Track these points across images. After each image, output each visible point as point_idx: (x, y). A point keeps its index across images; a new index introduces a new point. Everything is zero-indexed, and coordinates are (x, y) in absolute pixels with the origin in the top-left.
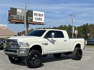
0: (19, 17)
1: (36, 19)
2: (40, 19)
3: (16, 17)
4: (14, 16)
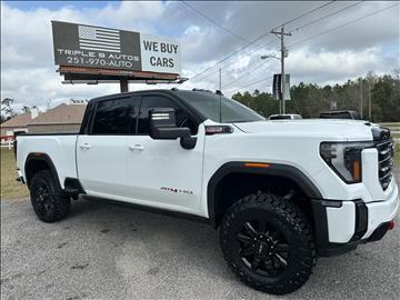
0: (91, 54)
1: (153, 61)
2: (168, 63)
3: (79, 56)
4: (68, 52)
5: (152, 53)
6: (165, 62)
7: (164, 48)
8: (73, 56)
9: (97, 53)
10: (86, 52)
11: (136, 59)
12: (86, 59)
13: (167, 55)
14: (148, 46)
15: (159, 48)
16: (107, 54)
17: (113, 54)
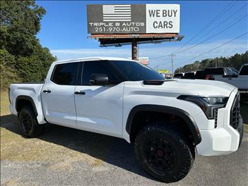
0: (110, 24)
1: (156, 25)
2: (168, 25)
3: (103, 26)
4: (96, 24)
5: (155, 19)
6: (165, 25)
7: (165, 13)
8: (99, 27)
9: (114, 23)
10: (107, 23)
11: (142, 24)
12: (107, 28)
13: (167, 19)
14: (152, 14)
15: (161, 14)
16: (121, 23)
17: (126, 22)
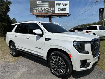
0: (40, 9)
1: (59, 10)
2: (64, 10)
4: (34, 9)
5: (59, 7)
6: (63, 9)
7: (63, 5)
8: (35, 10)
10: (39, 8)
11: (53, 9)
12: (38, 10)
13: (64, 7)
14: (57, 5)
15: (61, 4)
16: (45, 8)
17: (46, 8)
